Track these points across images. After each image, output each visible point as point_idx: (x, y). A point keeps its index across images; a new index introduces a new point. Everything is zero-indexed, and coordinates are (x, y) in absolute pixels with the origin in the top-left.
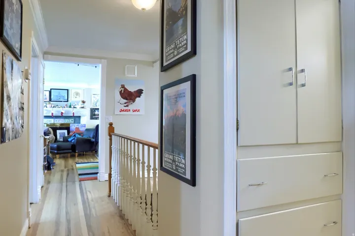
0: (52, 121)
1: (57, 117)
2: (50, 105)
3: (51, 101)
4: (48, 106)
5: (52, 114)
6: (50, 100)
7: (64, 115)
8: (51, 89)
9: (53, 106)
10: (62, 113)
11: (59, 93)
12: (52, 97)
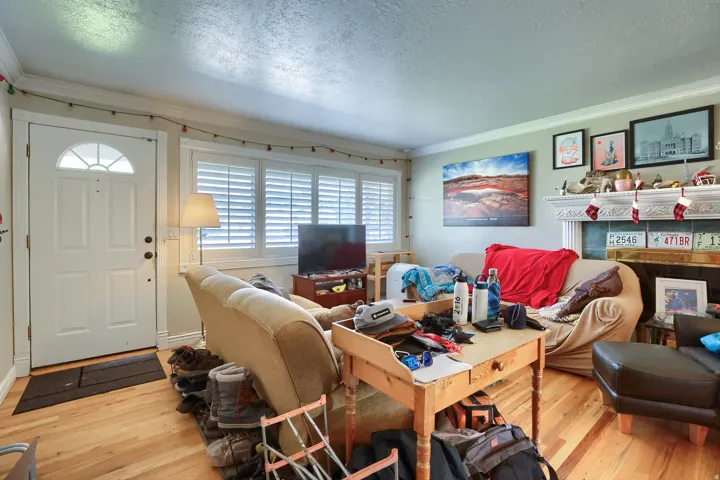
0: (638, 240)
1: (657, 225)
2: (628, 182)
3: (634, 167)
4: (618, 184)
5: (636, 212)
6: (631, 161)
7: (687, 216)
8: (632, 124)
9: (638, 183)
10: (679, 208)
11: (669, 128)
12: (638, 151)
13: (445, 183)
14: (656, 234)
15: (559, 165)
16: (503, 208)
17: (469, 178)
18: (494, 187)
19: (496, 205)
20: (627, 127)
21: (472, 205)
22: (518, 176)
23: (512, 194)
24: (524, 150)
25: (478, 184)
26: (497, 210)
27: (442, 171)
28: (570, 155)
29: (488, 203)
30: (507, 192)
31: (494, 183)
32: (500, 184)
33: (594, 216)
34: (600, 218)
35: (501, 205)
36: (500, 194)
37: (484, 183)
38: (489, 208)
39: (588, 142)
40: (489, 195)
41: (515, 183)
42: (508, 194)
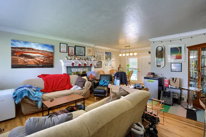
0: (76, 70)
10: (85, 64)
11: (80, 49)
12: (76, 52)
13: (12, 48)
14: (78, 69)
15: (61, 51)
16: (45, 62)
17: (28, 49)
18: (41, 54)
19: (42, 61)
20: (74, 47)
21: (30, 60)
22: (50, 52)
23: (48, 57)
24: (52, 44)
25: (33, 52)
26: (42, 62)
27: (10, 42)
28: (64, 49)
29: (38, 59)
30: (46, 56)
31: (41, 53)
32: (44, 53)
33: (73, 65)
34: (74, 65)
35: (44, 60)
36: (43, 57)
37: (36, 52)
38: (39, 61)
39: (68, 48)
40: (39, 56)
41: (49, 54)
42: (46, 57)
